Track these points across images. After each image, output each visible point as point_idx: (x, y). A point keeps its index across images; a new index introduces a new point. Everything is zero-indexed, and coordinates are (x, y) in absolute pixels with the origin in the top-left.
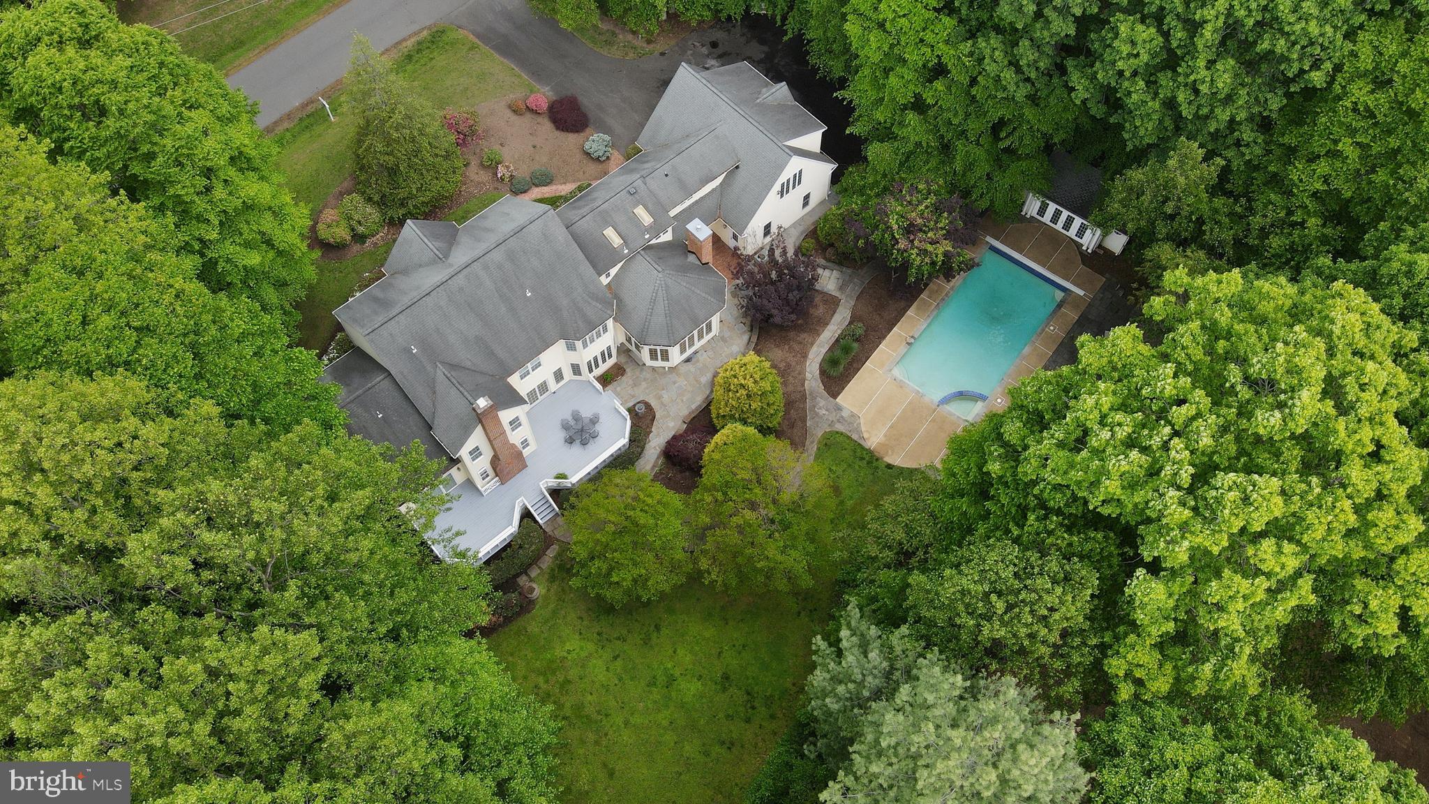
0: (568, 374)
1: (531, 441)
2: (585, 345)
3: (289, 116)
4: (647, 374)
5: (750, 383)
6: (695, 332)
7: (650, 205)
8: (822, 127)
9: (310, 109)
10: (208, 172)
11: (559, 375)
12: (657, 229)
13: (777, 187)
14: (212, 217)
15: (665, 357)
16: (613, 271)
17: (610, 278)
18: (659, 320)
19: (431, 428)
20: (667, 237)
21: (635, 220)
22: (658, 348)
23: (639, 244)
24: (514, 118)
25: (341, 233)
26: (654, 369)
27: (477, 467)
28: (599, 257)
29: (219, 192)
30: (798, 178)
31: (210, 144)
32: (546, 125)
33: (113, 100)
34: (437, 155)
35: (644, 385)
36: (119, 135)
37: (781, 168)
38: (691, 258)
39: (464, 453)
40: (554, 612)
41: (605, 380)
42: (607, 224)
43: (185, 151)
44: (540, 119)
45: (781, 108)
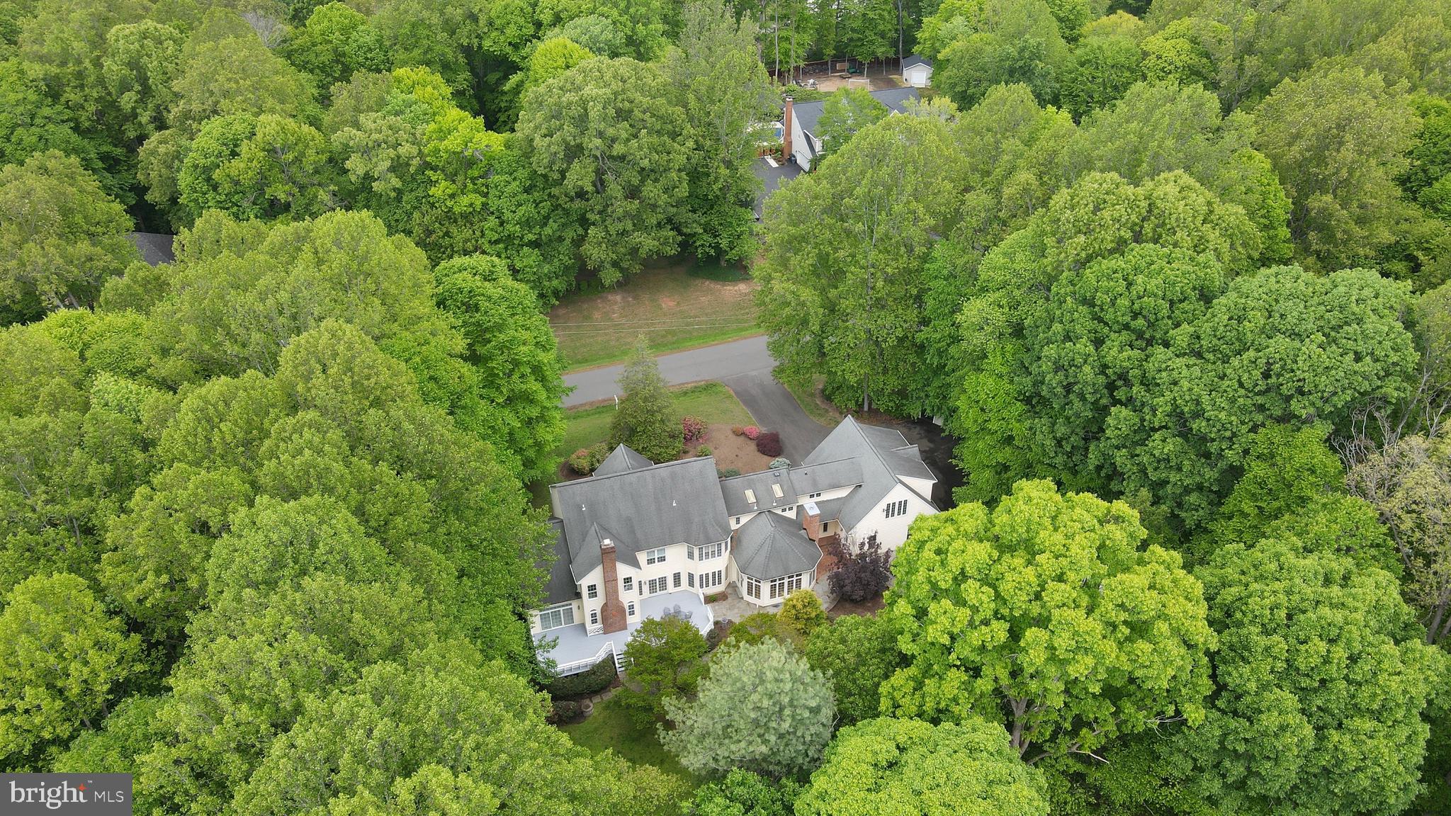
0: (684, 580)
1: (637, 609)
2: (701, 559)
3: (592, 404)
4: (742, 605)
5: (799, 606)
6: (786, 581)
7: (785, 488)
8: (933, 479)
9: (606, 404)
10: (516, 364)
11: (677, 578)
12: (785, 503)
13: (883, 505)
14: (505, 391)
15: (758, 595)
16: (745, 519)
17: (738, 526)
18: (760, 559)
19: (571, 563)
20: (792, 515)
21: (771, 492)
22: (754, 583)
23: (765, 507)
24: (731, 436)
25: (584, 464)
26: (748, 603)
27: (591, 605)
28: (734, 506)
29: (515, 377)
30: (903, 507)
31: (523, 348)
32: (752, 446)
33: (484, 304)
34: (665, 431)
35: (736, 611)
36: (478, 324)
37: (887, 490)
38: (803, 532)
39: (584, 583)
40: (596, 729)
41: (710, 600)
42: (750, 488)
43: (508, 344)
44: (749, 442)
45: (908, 460)
